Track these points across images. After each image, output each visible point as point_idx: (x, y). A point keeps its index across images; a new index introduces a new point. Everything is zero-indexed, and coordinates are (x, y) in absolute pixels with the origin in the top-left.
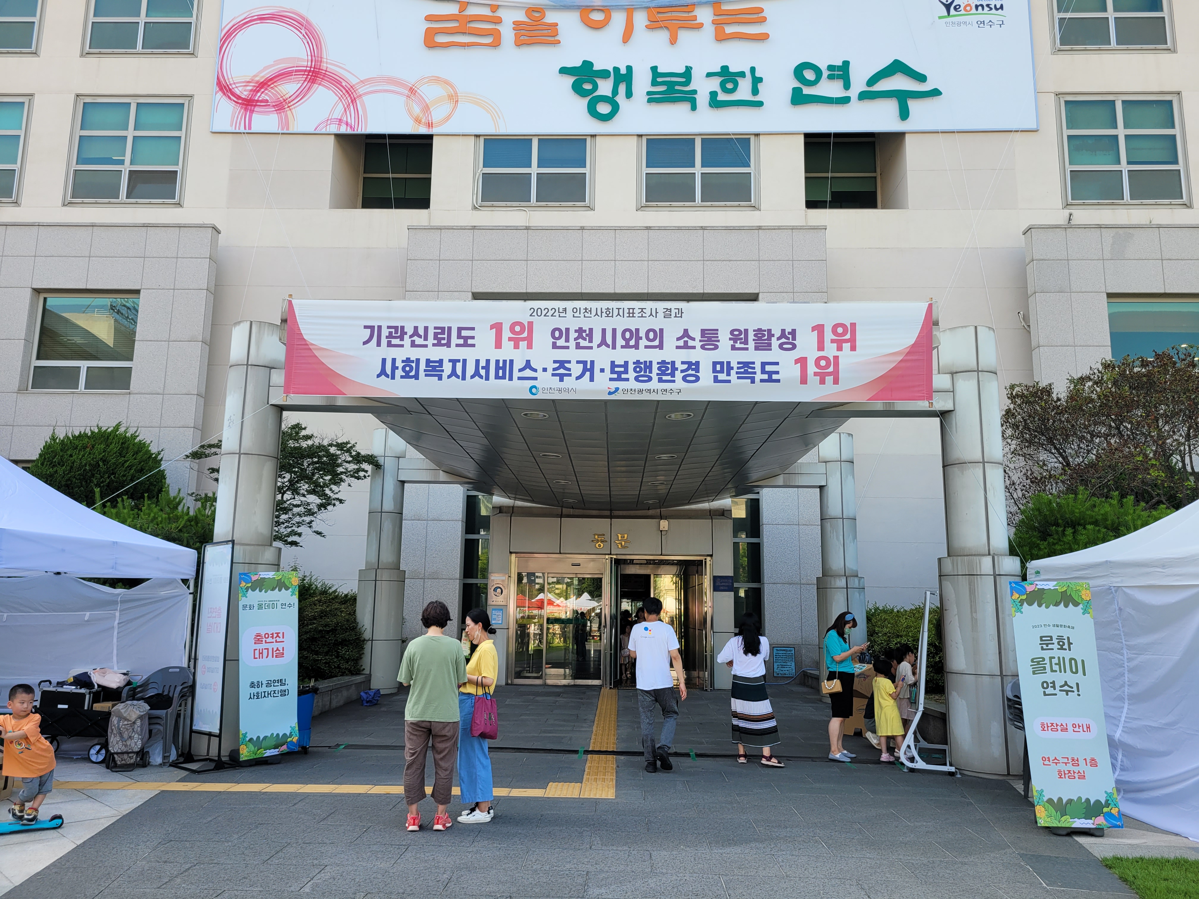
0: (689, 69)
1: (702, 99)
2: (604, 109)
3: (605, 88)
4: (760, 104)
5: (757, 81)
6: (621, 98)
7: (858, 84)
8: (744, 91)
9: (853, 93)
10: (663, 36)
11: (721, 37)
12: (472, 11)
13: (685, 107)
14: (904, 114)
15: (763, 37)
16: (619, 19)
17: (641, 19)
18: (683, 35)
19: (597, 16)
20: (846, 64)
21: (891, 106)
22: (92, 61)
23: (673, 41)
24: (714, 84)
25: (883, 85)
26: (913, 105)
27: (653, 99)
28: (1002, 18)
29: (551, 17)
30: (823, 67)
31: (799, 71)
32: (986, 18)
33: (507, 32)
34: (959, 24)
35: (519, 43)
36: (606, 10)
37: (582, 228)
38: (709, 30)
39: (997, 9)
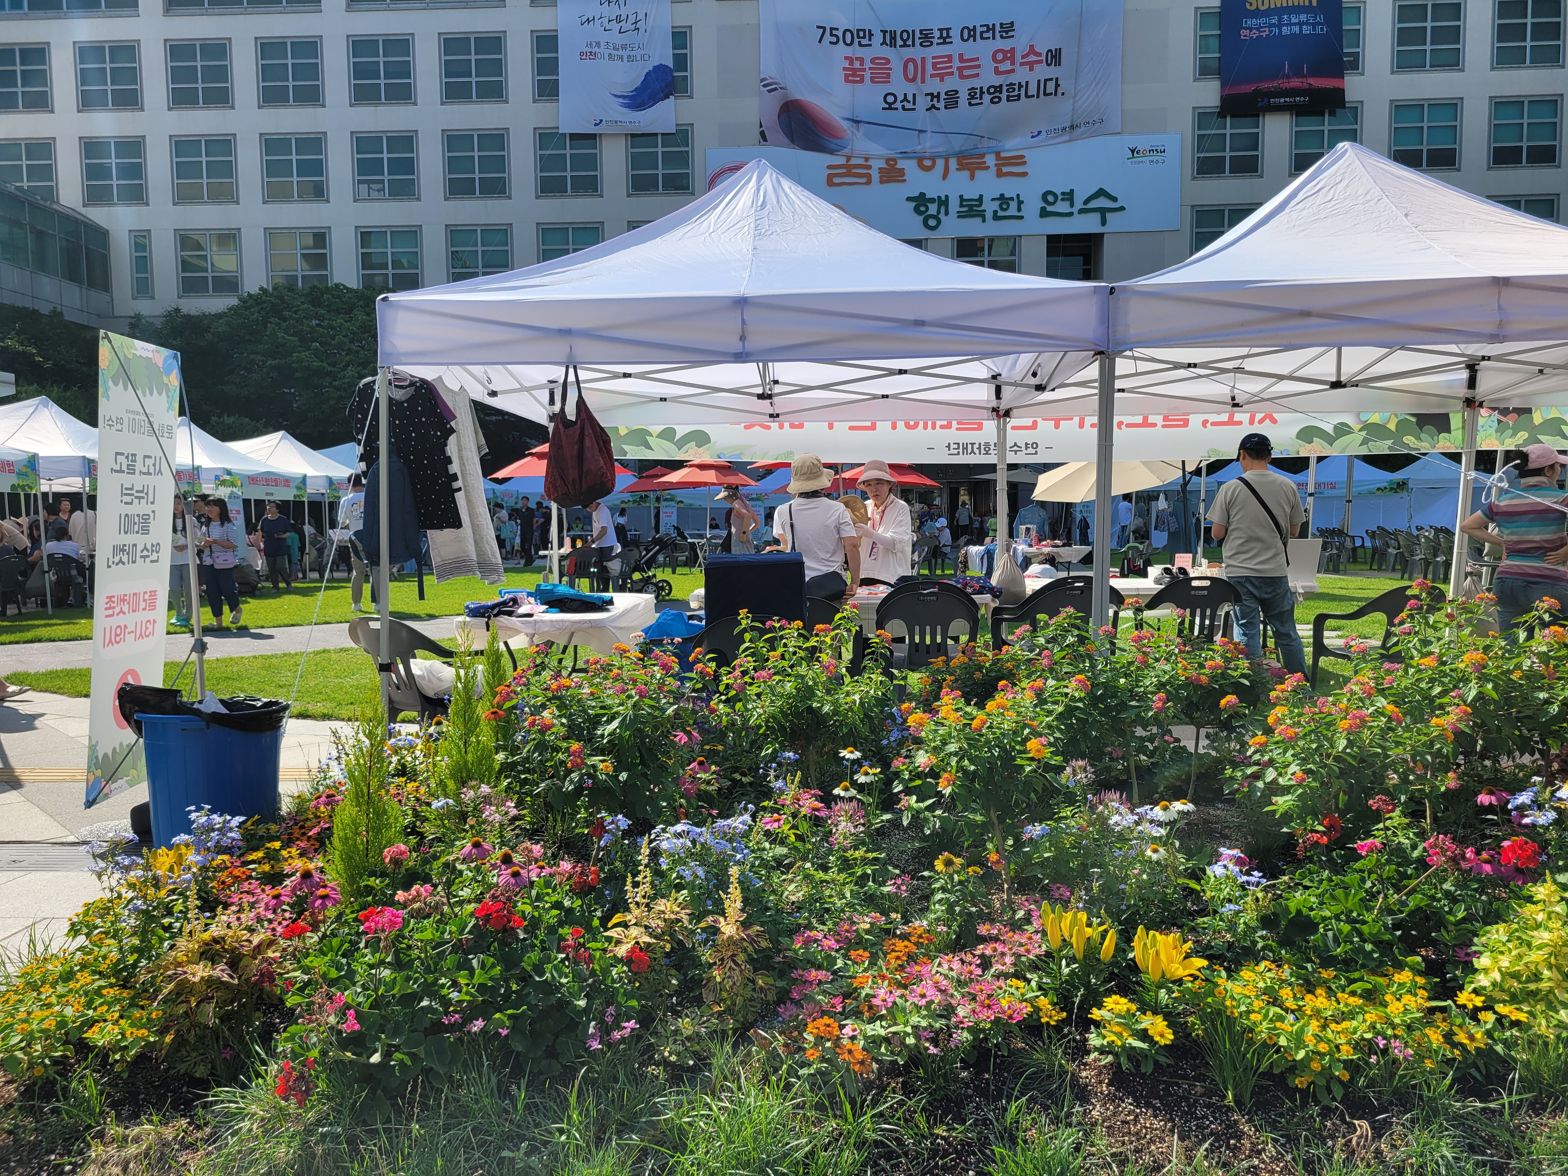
0: (981, 196)
1: (989, 215)
2: (932, 222)
3: (933, 209)
4: (1022, 217)
5: (1020, 203)
6: (942, 216)
7: (1079, 204)
8: (1012, 211)
9: (1075, 210)
10: (966, 174)
11: (1000, 174)
12: (854, 161)
13: (980, 219)
14: (1104, 222)
15: (1025, 174)
16: (940, 163)
17: (953, 163)
18: (978, 173)
19: (927, 163)
20: (1072, 191)
21: (1097, 216)
23: (972, 177)
24: (995, 206)
25: (1093, 204)
26: (1109, 216)
27: (961, 215)
29: (901, 164)
30: (1058, 192)
31: (1044, 196)
32: (1155, 159)
33: (875, 175)
35: (882, 182)
36: (933, 159)
38: (993, 169)
39: (1161, 153)
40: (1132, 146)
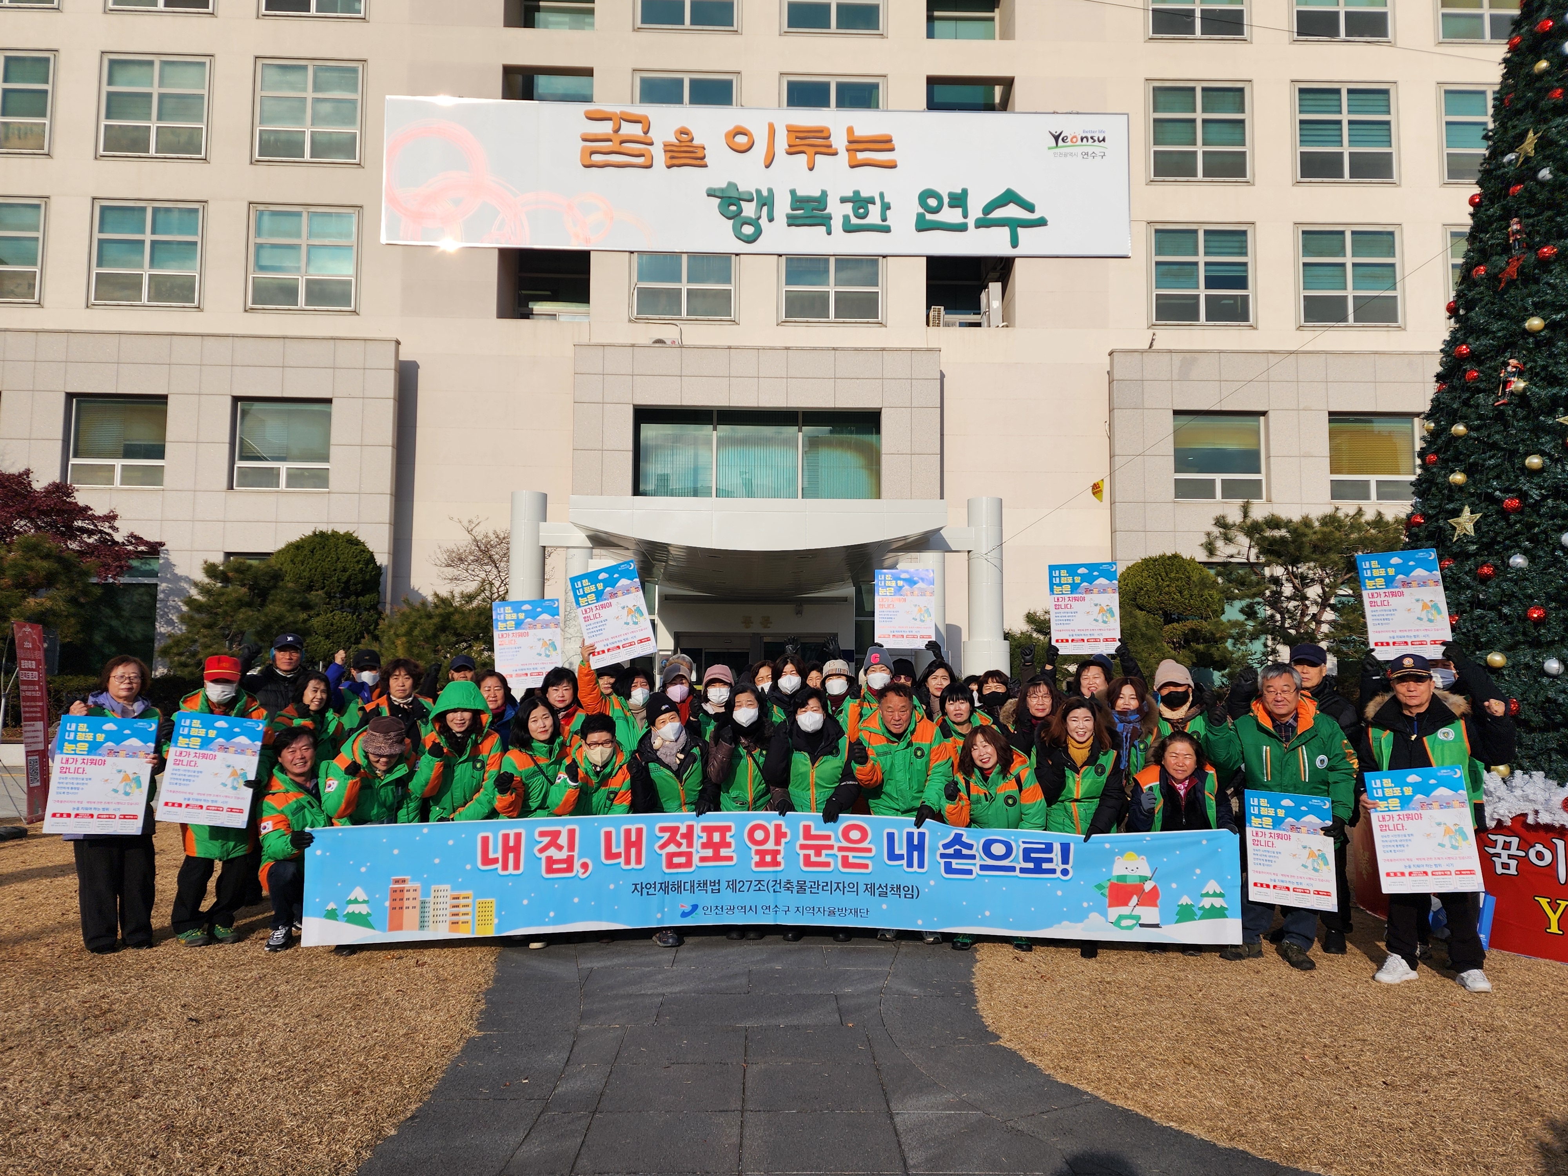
0: (824, 194)
1: (837, 224)
2: (748, 230)
3: (749, 210)
4: (887, 230)
5: (886, 207)
6: (764, 222)
7: (975, 211)
8: (874, 216)
9: (970, 220)
10: (802, 161)
11: (854, 164)
12: (625, 131)
13: (821, 231)
14: (1014, 240)
15: (892, 165)
16: (761, 141)
17: (781, 144)
18: (820, 161)
19: (741, 140)
20: (965, 192)
21: (1004, 234)
22: (261, 169)
23: (811, 166)
24: (848, 208)
25: (998, 214)
26: (1023, 233)
27: (793, 221)
28: (1103, 150)
30: (944, 193)
31: (923, 198)
32: (1090, 150)
33: (659, 154)
34: (1066, 155)
35: (670, 165)
36: (750, 135)
37: (730, 348)
38: (843, 156)
39: (1100, 141)
40: (1056, 130)
